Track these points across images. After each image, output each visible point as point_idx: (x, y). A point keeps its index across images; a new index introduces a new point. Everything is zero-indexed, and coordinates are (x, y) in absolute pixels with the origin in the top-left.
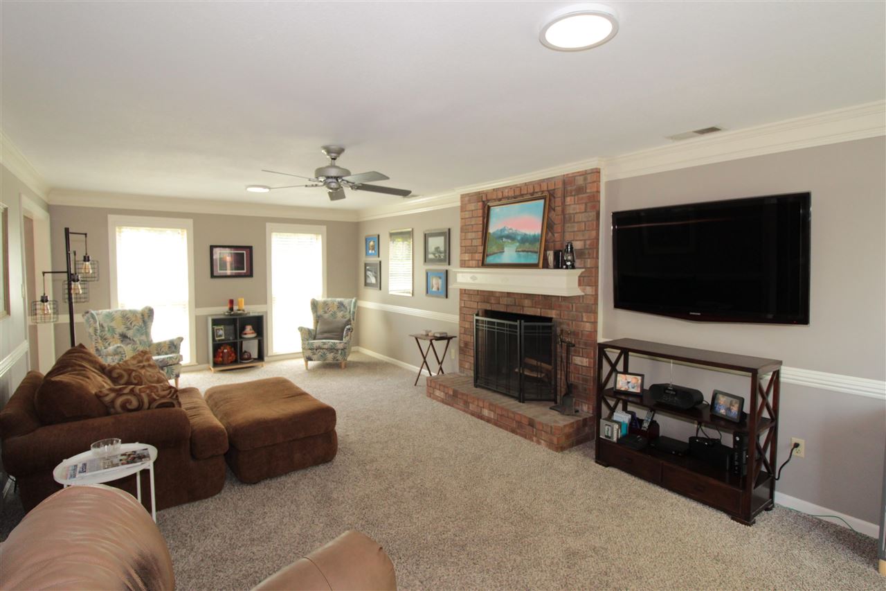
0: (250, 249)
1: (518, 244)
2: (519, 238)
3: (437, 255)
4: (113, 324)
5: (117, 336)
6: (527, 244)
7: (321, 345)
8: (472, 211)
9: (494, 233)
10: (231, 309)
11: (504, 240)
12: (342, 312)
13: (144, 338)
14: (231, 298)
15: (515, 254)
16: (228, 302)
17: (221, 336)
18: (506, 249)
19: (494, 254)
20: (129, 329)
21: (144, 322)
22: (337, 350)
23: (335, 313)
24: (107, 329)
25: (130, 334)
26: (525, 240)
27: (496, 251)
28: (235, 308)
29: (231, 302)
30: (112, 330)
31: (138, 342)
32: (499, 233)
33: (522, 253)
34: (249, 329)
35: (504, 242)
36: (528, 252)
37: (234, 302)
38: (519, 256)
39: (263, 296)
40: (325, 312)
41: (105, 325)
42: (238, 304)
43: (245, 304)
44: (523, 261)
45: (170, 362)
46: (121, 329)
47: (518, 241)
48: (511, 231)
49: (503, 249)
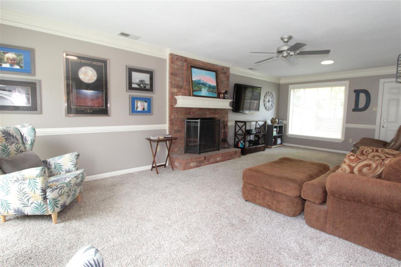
1: (207, 88)
2: (208, 86)
3: (141, 86)
6: (211, 89)
8: (179, 65)
9: (195, 81)
11: (201, 85)
15: (207, 92)
18: (203, 89)
19: (196, 91)
26: (210, 87)
27: (197, 89)
32: (198, 81)
33: (210, 92)
35: (201, 86)
36: (212, 92)
38: (209, 93)
44: (211, 96)
47: (208, 87)
48: (203, 82)
49: (201, 89)
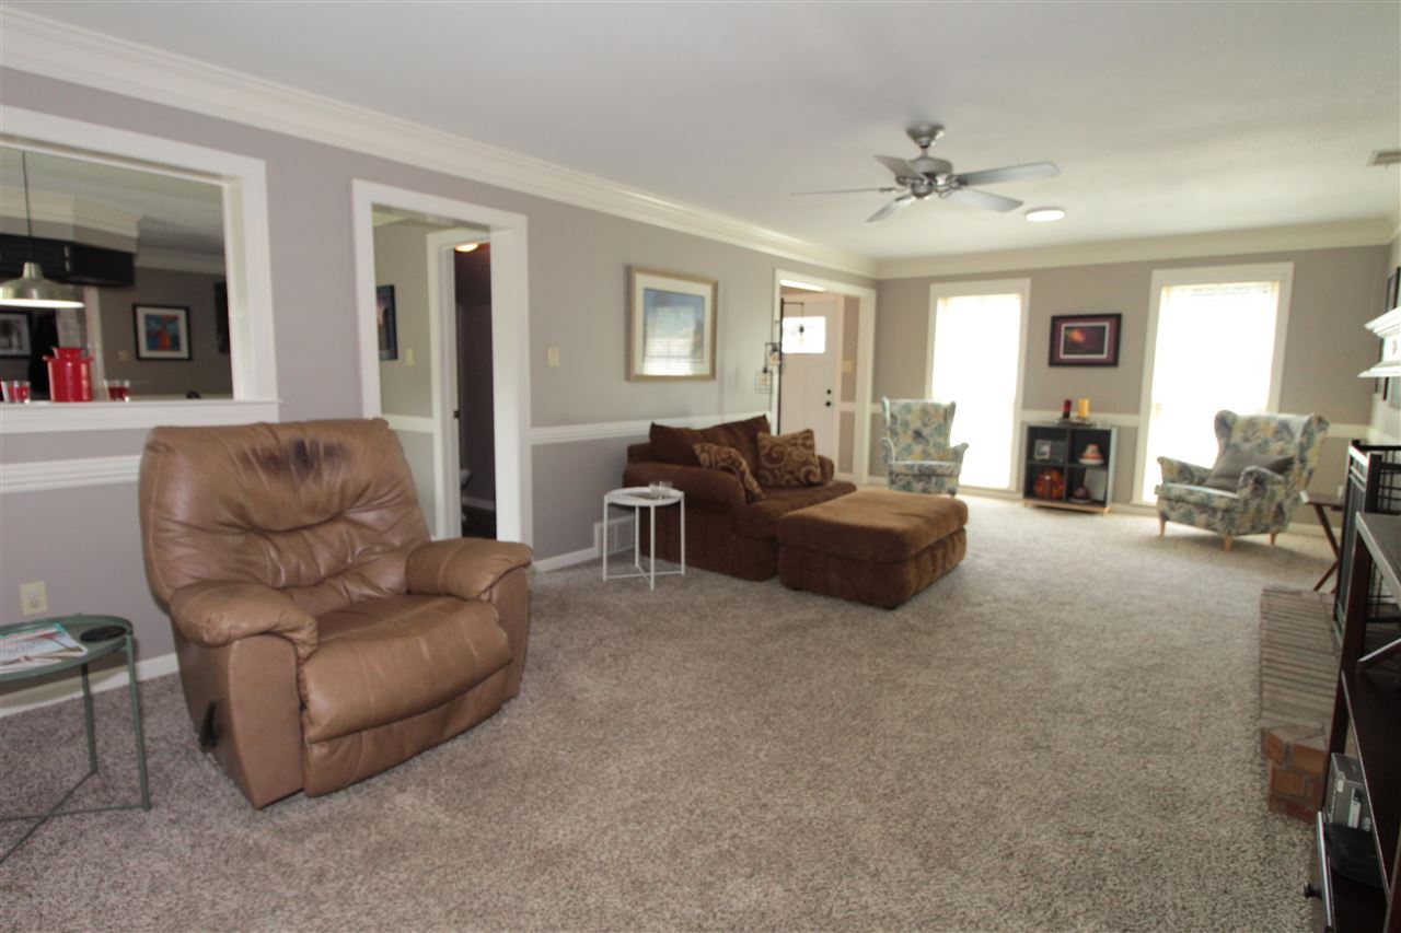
0: (1117, 319)
4: (909, 418)
5: (910, 432)
7: (1184, 493)
10: (1066, 415)
12: (1281, 443)
13: (941, 440)
14: (1069, 398)
16: (1062, 404)
17: (1044, 454)
20: (925, 425)
21: (945, 419)
22: (1215, 510)
23: (1266, 442)
24: (899, 422)
25: (926, 432)
28: (1073, 415)
29: (1068, 404)
30: (906, 424)
31: (932, 443)
34: (1091, 450)
37: (1073, 405)
39: (1134, 399)
40: (1246, 440)
41: (899, 417)
42: (1077, 409)
43: (1091, 410)
45: (939, 472)
46: (916, 424)
